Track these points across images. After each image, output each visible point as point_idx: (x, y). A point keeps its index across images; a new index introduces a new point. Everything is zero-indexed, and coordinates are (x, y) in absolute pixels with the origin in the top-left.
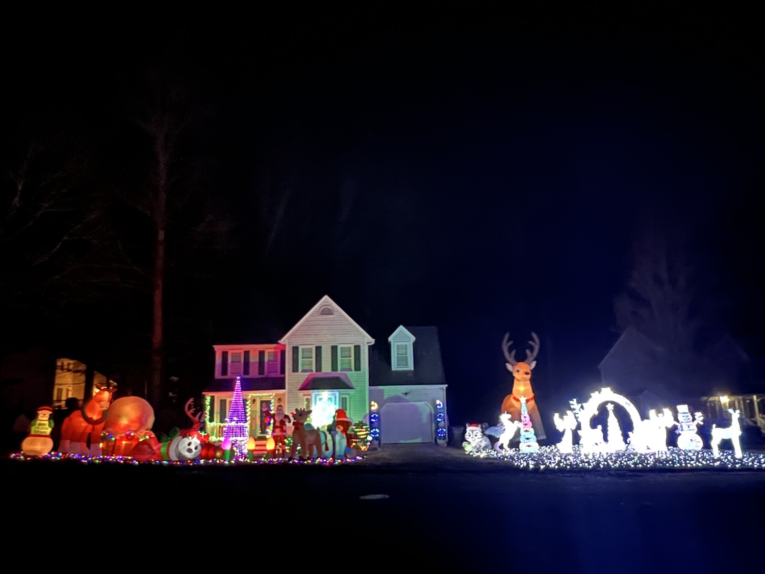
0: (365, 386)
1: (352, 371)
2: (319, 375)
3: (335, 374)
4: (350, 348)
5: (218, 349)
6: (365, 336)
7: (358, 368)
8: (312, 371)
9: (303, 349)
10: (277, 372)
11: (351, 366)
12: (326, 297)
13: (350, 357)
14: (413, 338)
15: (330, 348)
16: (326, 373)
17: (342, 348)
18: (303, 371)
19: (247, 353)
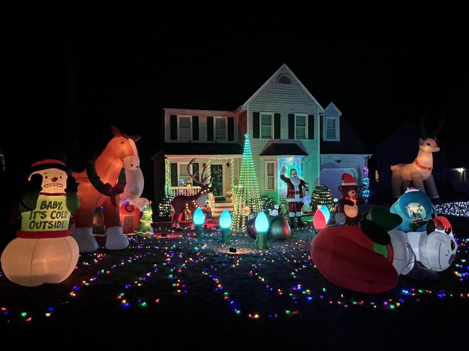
0: (317, 153)
1: (306, 139)
2: (277, 141)
3: (291, 141)
4: (305, 117)
5: (168, 112)
6: (317, 107)
7: (311, 136)
8: (270, 137)
9: (262, 115)
10: (224, 139)
11: (304, 134)
12: (285, 66)
13: (305, 126)
14: (340, 114)
15: (287, 116)
16: (284, 140)
17: (297, 117)
18: (263, 137)
19: (196, 119)
